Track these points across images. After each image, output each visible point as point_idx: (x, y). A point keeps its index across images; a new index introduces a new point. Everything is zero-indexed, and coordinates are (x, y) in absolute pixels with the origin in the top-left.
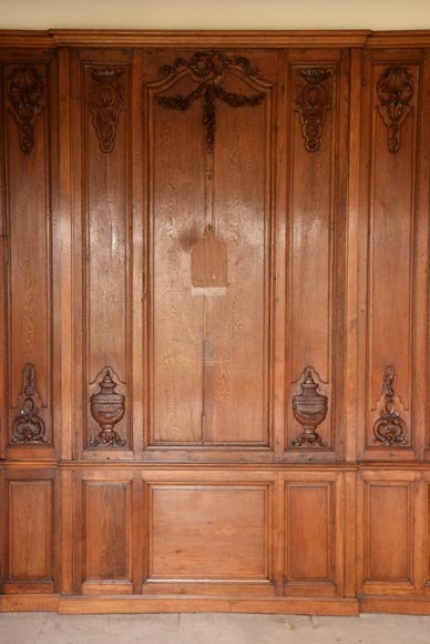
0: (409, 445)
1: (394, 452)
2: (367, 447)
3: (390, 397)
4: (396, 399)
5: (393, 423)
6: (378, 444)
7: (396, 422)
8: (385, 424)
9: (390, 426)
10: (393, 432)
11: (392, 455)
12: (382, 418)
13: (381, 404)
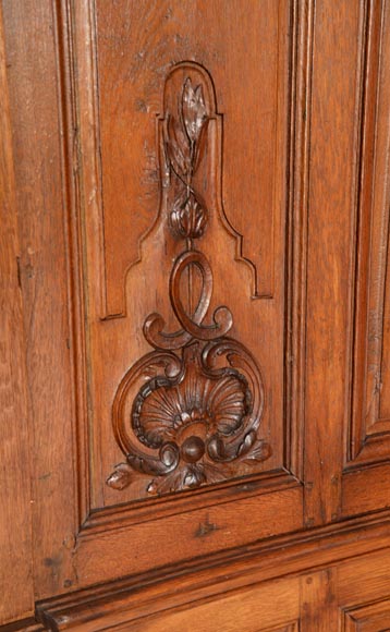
0: (276, 462)
1: (218, 515)
2: (90, 520)
3: (187, 243)
4: (219, 247)
5: (207, 372)
6: (143, 486)
7: (220, 362)
8: (170, 386)
9: (196, 390)
10: (208, 414)
11: (209, 530)
12: (159, 355)
13: (146, 284)
